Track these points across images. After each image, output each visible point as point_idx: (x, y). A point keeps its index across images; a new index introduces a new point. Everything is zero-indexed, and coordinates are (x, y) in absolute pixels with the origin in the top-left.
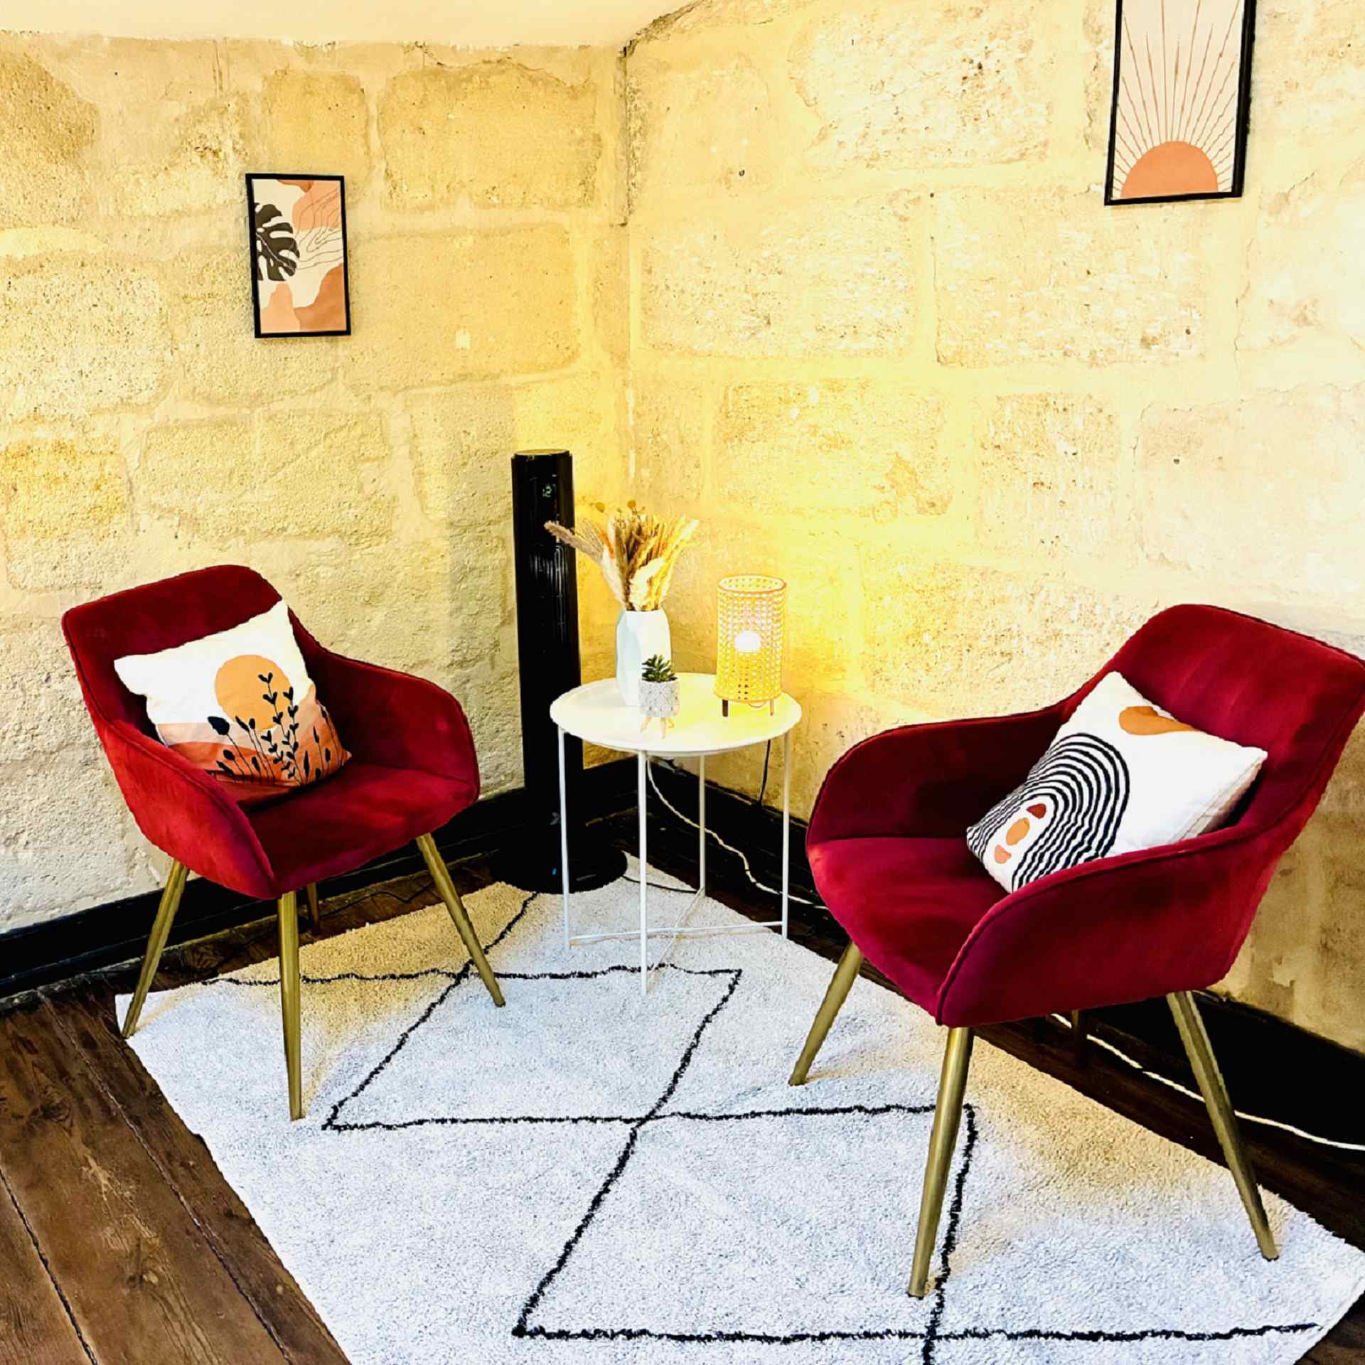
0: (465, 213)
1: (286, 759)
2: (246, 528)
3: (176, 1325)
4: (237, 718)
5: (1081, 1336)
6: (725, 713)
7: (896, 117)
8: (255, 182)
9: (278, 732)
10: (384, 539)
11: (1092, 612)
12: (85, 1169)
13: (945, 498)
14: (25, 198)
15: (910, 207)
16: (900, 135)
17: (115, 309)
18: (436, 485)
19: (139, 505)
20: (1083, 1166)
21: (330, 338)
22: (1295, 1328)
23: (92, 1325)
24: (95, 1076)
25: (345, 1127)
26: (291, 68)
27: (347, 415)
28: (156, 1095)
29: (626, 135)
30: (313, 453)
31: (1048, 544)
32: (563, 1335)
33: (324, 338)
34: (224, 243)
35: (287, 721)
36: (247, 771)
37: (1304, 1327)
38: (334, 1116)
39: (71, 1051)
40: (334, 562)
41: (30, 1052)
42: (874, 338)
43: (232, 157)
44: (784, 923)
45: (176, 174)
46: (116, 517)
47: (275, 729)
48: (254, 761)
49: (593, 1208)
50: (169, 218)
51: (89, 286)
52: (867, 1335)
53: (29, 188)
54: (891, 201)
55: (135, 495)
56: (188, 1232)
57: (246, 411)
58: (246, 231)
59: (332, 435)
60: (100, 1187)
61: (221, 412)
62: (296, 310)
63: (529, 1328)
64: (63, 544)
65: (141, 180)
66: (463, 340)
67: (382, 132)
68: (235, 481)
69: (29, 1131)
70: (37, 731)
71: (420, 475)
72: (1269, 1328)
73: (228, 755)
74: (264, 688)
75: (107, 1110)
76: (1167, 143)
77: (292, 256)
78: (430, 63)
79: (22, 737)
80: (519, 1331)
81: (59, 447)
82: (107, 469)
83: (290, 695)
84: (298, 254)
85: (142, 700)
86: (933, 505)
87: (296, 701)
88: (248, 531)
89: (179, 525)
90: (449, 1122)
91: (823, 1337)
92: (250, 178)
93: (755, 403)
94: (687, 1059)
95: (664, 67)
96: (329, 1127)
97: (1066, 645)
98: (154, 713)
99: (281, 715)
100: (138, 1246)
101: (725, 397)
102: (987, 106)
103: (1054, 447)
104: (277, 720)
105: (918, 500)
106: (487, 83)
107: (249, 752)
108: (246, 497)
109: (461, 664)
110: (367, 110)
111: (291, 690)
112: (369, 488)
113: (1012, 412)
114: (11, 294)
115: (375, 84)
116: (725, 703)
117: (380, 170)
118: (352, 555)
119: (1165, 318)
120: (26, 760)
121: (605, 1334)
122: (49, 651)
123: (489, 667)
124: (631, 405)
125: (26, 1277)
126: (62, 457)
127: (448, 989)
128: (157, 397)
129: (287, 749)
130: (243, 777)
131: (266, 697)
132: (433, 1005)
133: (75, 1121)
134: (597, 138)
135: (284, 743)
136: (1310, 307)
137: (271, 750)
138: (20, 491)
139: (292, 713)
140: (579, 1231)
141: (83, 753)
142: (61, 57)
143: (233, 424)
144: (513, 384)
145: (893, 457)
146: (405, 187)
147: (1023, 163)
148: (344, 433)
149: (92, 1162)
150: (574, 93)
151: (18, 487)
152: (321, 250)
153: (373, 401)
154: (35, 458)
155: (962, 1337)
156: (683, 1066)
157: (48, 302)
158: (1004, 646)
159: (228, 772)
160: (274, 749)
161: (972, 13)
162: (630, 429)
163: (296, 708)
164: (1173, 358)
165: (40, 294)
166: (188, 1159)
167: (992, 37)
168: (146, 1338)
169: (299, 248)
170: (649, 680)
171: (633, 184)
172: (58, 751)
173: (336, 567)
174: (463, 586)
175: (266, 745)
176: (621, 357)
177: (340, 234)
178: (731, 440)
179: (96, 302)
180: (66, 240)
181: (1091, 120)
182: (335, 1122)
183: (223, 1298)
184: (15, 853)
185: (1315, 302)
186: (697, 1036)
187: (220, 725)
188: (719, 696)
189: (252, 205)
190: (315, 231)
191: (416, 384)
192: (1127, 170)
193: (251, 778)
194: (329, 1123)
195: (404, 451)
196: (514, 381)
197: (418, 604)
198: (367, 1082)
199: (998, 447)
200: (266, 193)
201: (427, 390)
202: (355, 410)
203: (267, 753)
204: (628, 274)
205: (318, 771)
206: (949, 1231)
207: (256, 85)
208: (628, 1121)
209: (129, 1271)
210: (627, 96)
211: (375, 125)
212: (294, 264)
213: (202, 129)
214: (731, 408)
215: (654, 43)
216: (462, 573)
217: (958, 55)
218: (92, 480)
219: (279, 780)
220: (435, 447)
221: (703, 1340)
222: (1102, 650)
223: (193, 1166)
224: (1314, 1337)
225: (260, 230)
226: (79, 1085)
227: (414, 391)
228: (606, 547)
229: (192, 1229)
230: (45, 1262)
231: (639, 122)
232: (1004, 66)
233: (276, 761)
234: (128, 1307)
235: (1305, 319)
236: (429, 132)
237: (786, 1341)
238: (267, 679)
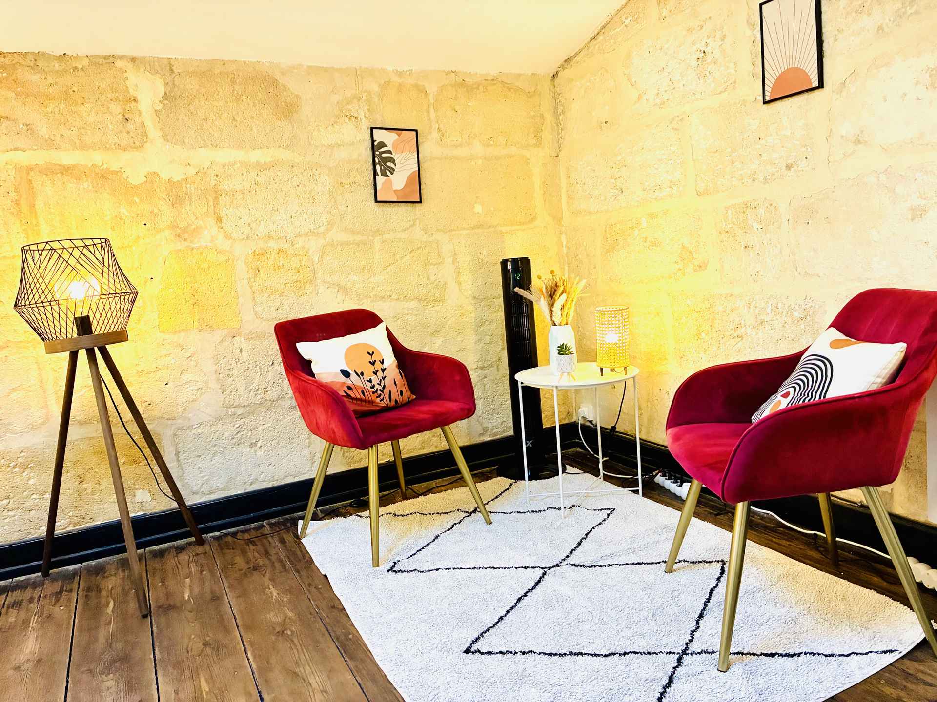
0: (478, 148)
1: (379, 392)
2: (371, 295)
3: (295, 651)
4: (355, 371)
5: (767, 655)
6: (602, 375)
7: (670, 83)
8: (374, 130)
9: (375, 381)
10: (441, 304)
11: (776, 307)
12: (267, 590)
13: (706, 262)
14: (265, 135)
15: (679, 123)
16: (673, 91)
17: (308, 188)
18: (467, 279)
19: (319, 281)
20: (780, 584)
21: (412, 204)
22: (885, 652)
23: (253, 652)
24: (283, 555)
25: (399, 572)
26: (392, 81)
27: (421, 242)
28: (311, 561)
29: (556, 114)
30: (405, 259)
31: (754, 276)
32: (490, 653)
33: (409, 204)
34: (360, 158)
35: (380, 374)
36: (358, 396)
37: (891, 651)
38: (394, 566)
39: (273, 544)
40: (416, 313)
41: (253, 545)
42: (668, 189)
43: (364, 120)
44: (640, 488)
45: (337, 127)
46: (307, 286)
47: (374, 378)
48: (363, 392)
49: (517, 602)
50: (334, 146)
51: (295, 176)
52: (649, 653)
53: (268, 131)
54: (671, 123)
55: (316, 276)
56: (311, 614)
57: (371, 238)
58: (370, 153)
59: (414, 252)
60: (272, 597)
61: (359, 238)
62: (395, 191)
63: (473, 649)
64: (282, 298)
65: (321, 129)
66: (478, 208)
67: (436, 110)
68: (366, 271)
69: (245, 575)
70: (267, 390)
71: (459, 273)
72: (871, 652)
73: (349, 388)
74: (369, 358)
75: (284, 567)
76: (790, 68)
77: (392, 165)
78: (459, 80)
79: (259, 392)
80: (467, 651)
81: (280, 251)
82: (303, 263)
83: (382, 362)
84: (395, 165)
85: (310, 362)
86: (701, 267)
87: (385, 366)
88: (372, 296)
89: (338, 291)
90: (452, 569)
91: (625, 654)
92: (372, 129)
93: (619, 232)
94: (579, 544)
95: (570, 80)
96: (391, 571)
97: (767, 326)
98: (315, 368)
99: (378, 371)
100: (285, 620)
101: (606, 231)
102: (709, 69)
103: (752, 226)
104: (375, 373)
105: (693, 265)
106: (487, 89)
107: (360, 387)
108: (372, 279)
109: (482, 368)
110: (429, 100)
111: (383, 360)
112: (432, 278)
113: (732, 213)
114: (258, 179)
115: (432, 89)
116: (602, 369)
117: (435, 128)
118: (425, 310)
119: (795, 153)
120: (261, 403)
121: (511, 652)
122: (274, 350)
123: (496, 370)
124: (564, 243)
125: (227, 630)
126: (282, 256)
127: (464, 518)
128: (327, 230)
129: (380, 387)
130: (356, 399)
131: (370, 362)
132: (456, 524)
133: (267, 572)
134: (542, 116)
135: (378, 384)
136: (860, 135)
137: (371, 388)
138: (261, 272)
139: (383, 370)
140: (508, 612)
141: (290, 402)
142: (283, 73)
143: (365, 244)
144: (504, 231)
145: (681, 246)
146: (447, 136)
147: (726, 92)
148: (419, 251)
149: (271, 587)
150: (530, 95)
151: (260, 270)
152: (406, 163)
153: (434, 236)
154: (268, 256)
155: (699, 653)
156: (577, 547)
157: (275, 183)
158: (739, 333)
159: (348, 396)
160: (373, 387)
161: (699, 28)
162: (564, 255)
163: (385, 369)
164: (801, 172)
165: (272, 179)
166: (319, 585)
167: (708, 37)
168: (279, 656)
169: (396, 162)
170: (560, 355)
171: (561, 137)
172: (277, 400)
173: (416, 315)
174: (482, 329)
175: (369, 385)
176: (558, 220)
177: (416, 156)
178: (609, 252)
179: (298, 184)
180: (284, 155)
181: (754, 67)
182: (394, 569)
183: (321, 639)
184: (255, 451)
185: (862, 131)
186: (587, 535)
187: (346, 374)
188: (598, 366)
189: (373, 141)
190: (404, 154)
191: (455, 228)
192: (771, 86)
193: (361, 400)
194: (391, 569)
195: (451, 260)
196: (504, 229)
197: (459, 337)
198: (414, 554)
199: (727, 232)
200: (379, 136)
201: (461, 232)
202: (425, 240)
203: (369, 388)
204: (560, 180)
205: (396, 401)
206: (702, 610)
207: (375, 88)
208: (542, 568)
209: (278, 629)
210: (556, 97)
211: (432, 107)
212: (394, 170)
213: (350, 107)
214: (608, 236)
215: (566, 70)
216: (481, 323)
217: (694, 48)
218: (296, 268)
219: (374, 402)
220: (465, 260)
221: (562, 655)
222: (783, 326)
223: (321, 588)
224: (896, 656)
225: (377, 153)
226: (274, 558)
227: (454, 232)
228: (542, 296)
229: (313, 612)
230: (238, 627)
231: (562, 108)
232: (714, 49)
233: (373, 393)
234: (273, 644)
235: (859, 141)
236: (459, 112)
237: (606, 656)
238: (371, 354)
